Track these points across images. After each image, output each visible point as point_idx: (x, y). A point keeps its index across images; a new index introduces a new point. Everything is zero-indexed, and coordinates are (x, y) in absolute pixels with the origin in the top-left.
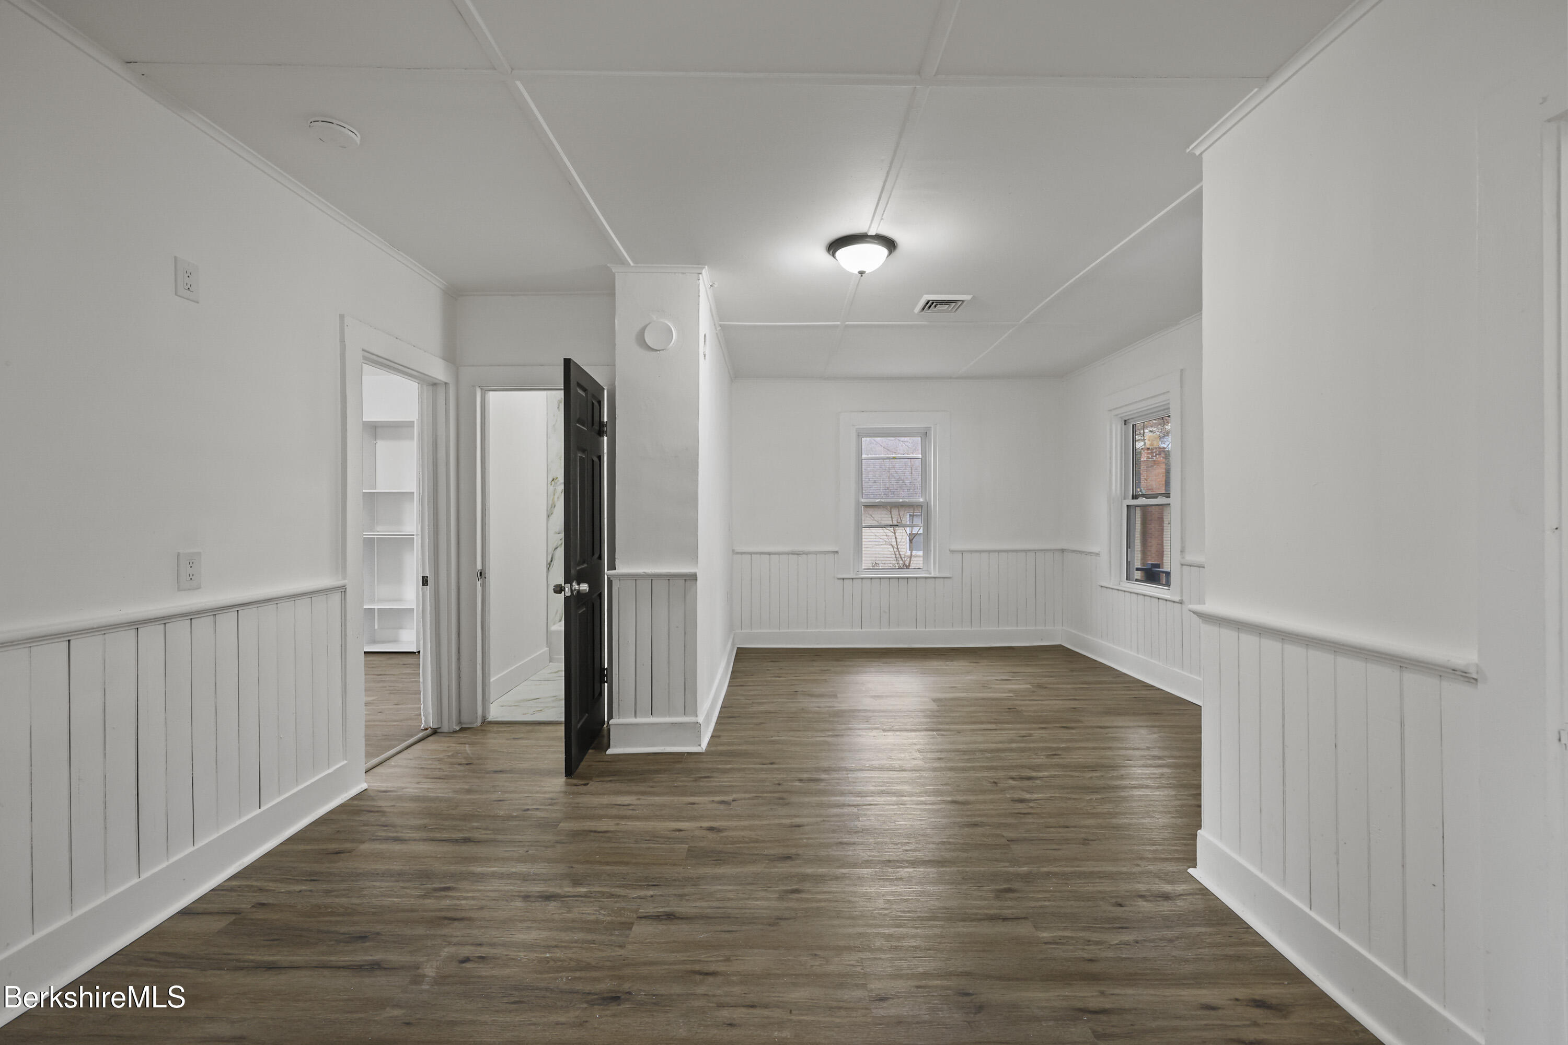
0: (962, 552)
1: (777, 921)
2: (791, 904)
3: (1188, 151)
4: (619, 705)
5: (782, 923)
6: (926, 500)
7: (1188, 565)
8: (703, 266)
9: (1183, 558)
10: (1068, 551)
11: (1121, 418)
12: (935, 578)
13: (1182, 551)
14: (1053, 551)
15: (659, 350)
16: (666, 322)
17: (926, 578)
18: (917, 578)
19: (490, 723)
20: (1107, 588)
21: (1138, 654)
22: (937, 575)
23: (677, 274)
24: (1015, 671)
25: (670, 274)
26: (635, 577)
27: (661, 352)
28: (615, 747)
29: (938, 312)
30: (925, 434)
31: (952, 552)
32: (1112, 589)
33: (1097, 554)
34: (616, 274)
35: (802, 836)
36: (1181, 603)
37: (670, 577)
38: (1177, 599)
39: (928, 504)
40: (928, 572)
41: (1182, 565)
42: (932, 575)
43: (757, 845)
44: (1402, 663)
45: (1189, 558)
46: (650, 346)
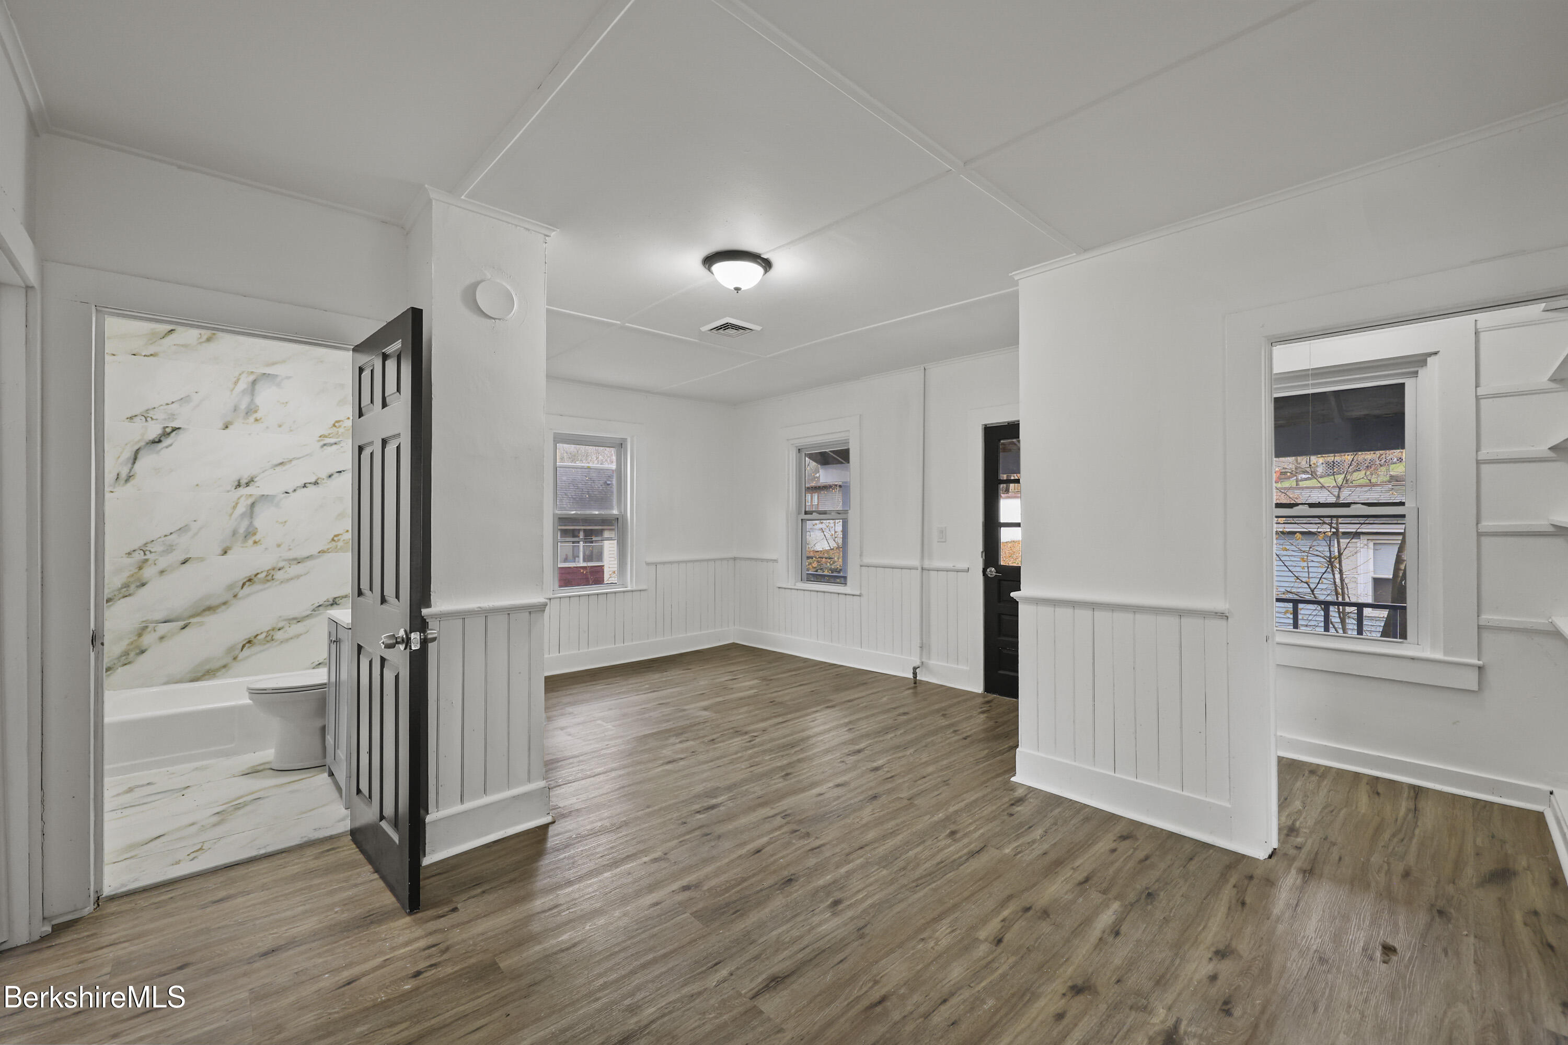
0: (656, 564)
1: (861, 932)
2: (850, 914)
3: (1010, 275)
4: (437, 793)
5: (867, 930)
6: (621, 512)
7: (866, 566)
8: (555, 229)
9: (861, 561)
10: (740, 559)
11: (796, 447)
12: (632, 591)
13: (861, 555)
14: (727, 559)
15: (494, 319)
16: (505, 284)
17: (624, 592)
18: (615, 593)
19: (112, 898)
20: (785, 588)
21: (818, 640)
22: (635, 588)
23: (518, 228)
24: (732, 670)
25: (510, 225)
26: (463, 615)
27: (497, 321)
28: (433, 851)
29: (725, 335)
30: (620, 446)
31: (648, 564)
32: (791, 589)
33: (775, 561)
34: (434, 201)
35: (774, 858)
36: (860, 596)
37: (509, 611)
38: (858, 593)
39: (624, 517)
40: (624, 585)
41: (861, 566)
42: (629, 589)
43: (745, 884)
44: (1181, 613)
45: (867, 560)
46: (487, 313)
